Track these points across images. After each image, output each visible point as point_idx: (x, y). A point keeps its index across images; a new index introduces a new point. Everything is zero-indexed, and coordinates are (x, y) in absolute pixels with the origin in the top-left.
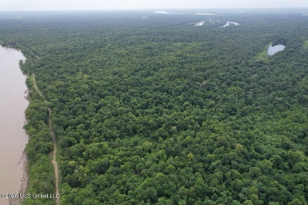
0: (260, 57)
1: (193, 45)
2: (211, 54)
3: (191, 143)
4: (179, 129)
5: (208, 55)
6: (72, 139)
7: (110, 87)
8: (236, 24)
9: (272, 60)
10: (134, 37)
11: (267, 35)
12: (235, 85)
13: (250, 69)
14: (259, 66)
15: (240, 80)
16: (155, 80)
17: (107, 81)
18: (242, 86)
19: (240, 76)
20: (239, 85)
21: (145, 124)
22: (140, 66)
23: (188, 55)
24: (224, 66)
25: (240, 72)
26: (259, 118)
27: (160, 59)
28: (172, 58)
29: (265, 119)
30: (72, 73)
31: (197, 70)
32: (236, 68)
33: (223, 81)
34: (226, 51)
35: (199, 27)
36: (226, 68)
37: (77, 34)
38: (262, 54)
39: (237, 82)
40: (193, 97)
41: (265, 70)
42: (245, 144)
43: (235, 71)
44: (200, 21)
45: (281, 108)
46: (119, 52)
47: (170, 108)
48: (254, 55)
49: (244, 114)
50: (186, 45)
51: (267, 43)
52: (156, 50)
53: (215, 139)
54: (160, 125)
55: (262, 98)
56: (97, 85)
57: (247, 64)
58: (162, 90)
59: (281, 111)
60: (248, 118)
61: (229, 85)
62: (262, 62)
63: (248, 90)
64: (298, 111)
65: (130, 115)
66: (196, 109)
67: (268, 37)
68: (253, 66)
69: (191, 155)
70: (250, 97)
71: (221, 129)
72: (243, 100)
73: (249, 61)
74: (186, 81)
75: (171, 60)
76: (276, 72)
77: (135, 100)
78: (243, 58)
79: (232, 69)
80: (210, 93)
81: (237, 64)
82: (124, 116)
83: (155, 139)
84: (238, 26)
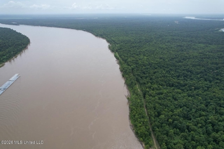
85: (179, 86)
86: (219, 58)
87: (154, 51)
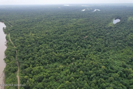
0: (110, 25)
1: (81, 19)
2: (89, 23)
3: (81, 66)
4: (76, 59)
5: (87, 24)
6: (26, 65)
7: (44, 40)
8: (99, 10)
9: (115, 26)
10: (55, 16)
11: (112, 15)
12: (100, 38)
13: (106, 30)
14: (110, 29)
15: (102, 35)
16: (64, 36)
17: (42, 37)
18: (103, 38)
19: (102, 33)
20: (102, 38)
21: (60, 57)
22: (57, 29)
23: (79, 24)
24: (95, 29)
25: (102, 32)
26: (111, 53)
27: (67, 26)
28: (72, 26)
29: (114, 53)
30: (27, 33)
31: (83, 31)
32: (100, 30)
33: (95, 36)
34: (95, 22)
35: (83, 12)
36: (96, 30)
37: (29, 15)
38: (111, 23)
39: (101, 36)
40: (81, 44)
41: (112, 31)
42: (106, 66)
43: (100, 31)
44: (83, 9)
45: (121, 48)
46: (48, 23)
47: (71, 49)
48: (107, 24)
49: (104, 51)
50: (78, 20)
51: (112, 18)
52: (65, 22)
53: (92, 64)
54: (67, 58)
55: (112, 43)
56: (38, 39)
57: (105, 28)
58: (68, 41)
59: (120, 49)
60: (106, 53)
61: (97, 37)
62: (111, 27)
63: (106, 40)
64: (128, 49)
65: (53, 53)
66: (83, 49)
67: (113, 16)
68: (107, 29)
69: (81, 72)
70: (107, 43)
71: (95, 59)
72: (104, 45)
73: (105, 27)
74: (78, 36)
75: (71, 26)
76: (117, 31)
77: (55, 46)
78: (103, 25)
79: (98, 30)
80: (89, 41)
81: (100, 28)
82: (51, 54)
83: (65, 64)
84: (100, 11)
85: (61, 60)
86: (86, 26)
87: (42, 27)
